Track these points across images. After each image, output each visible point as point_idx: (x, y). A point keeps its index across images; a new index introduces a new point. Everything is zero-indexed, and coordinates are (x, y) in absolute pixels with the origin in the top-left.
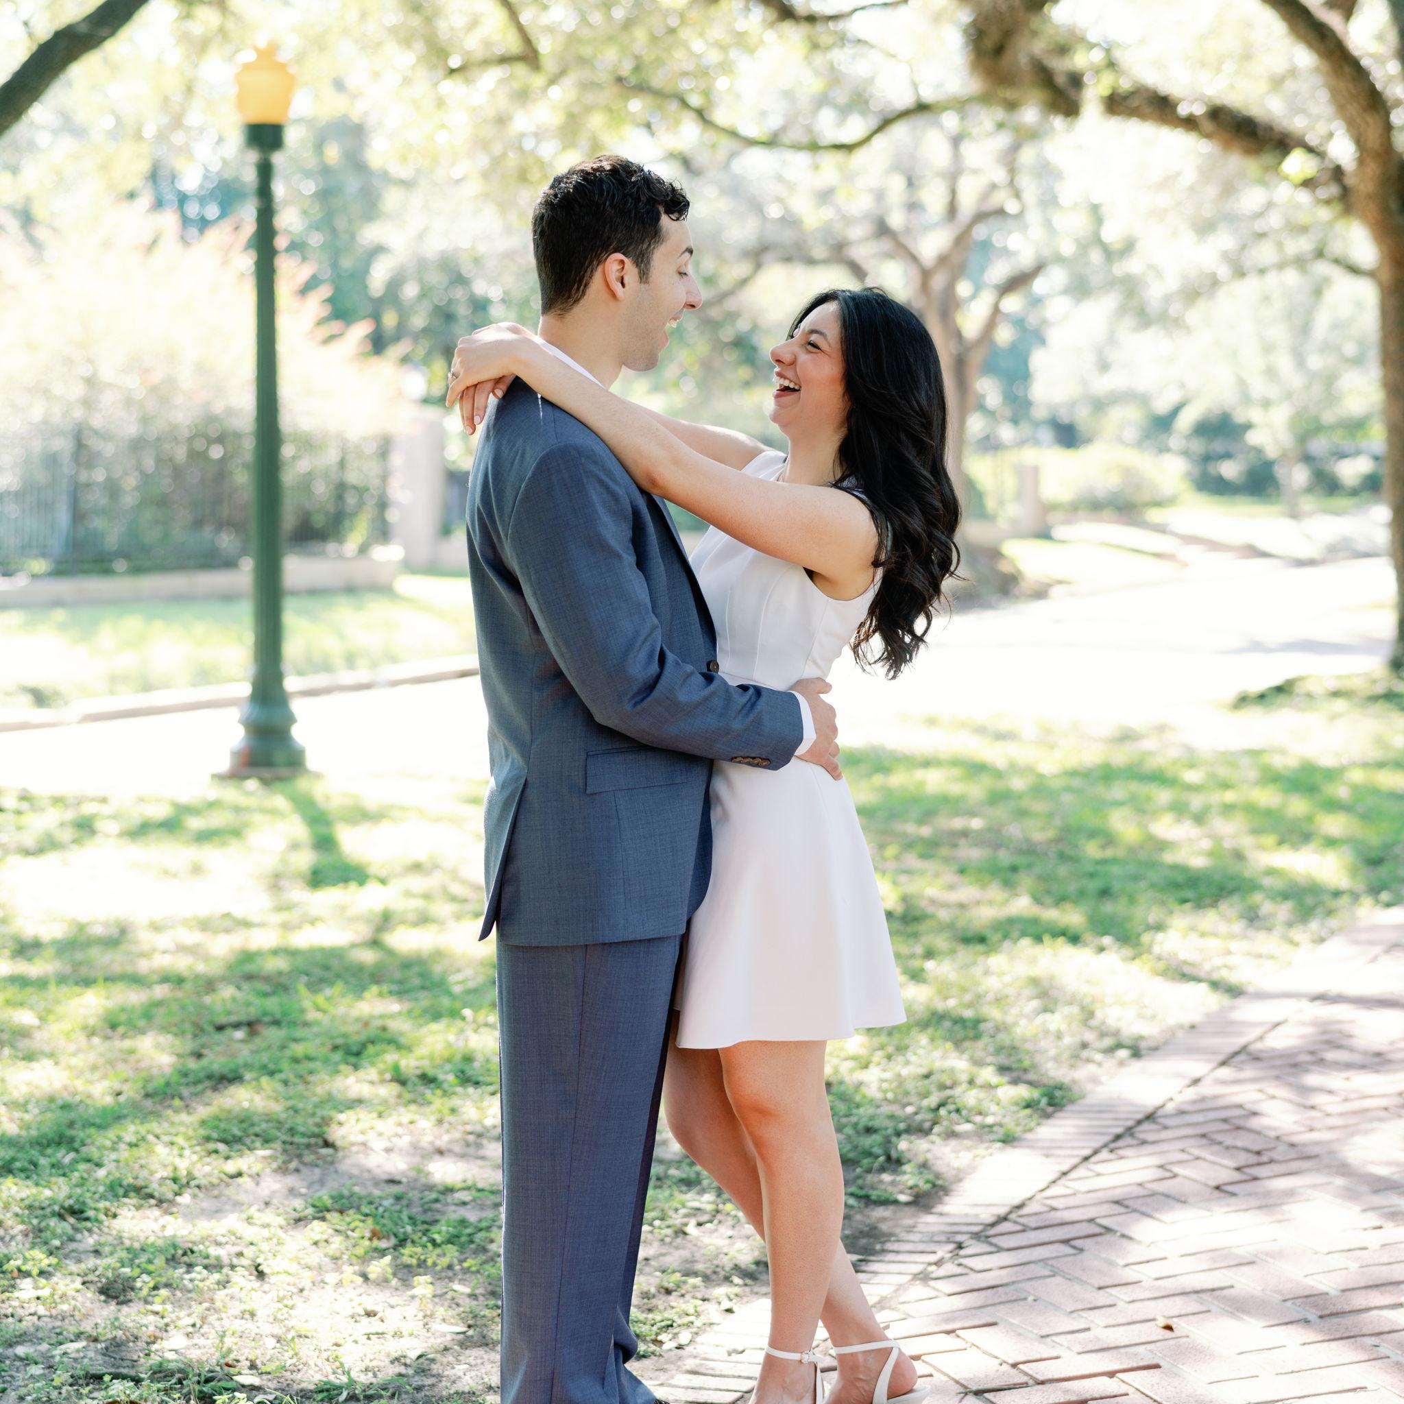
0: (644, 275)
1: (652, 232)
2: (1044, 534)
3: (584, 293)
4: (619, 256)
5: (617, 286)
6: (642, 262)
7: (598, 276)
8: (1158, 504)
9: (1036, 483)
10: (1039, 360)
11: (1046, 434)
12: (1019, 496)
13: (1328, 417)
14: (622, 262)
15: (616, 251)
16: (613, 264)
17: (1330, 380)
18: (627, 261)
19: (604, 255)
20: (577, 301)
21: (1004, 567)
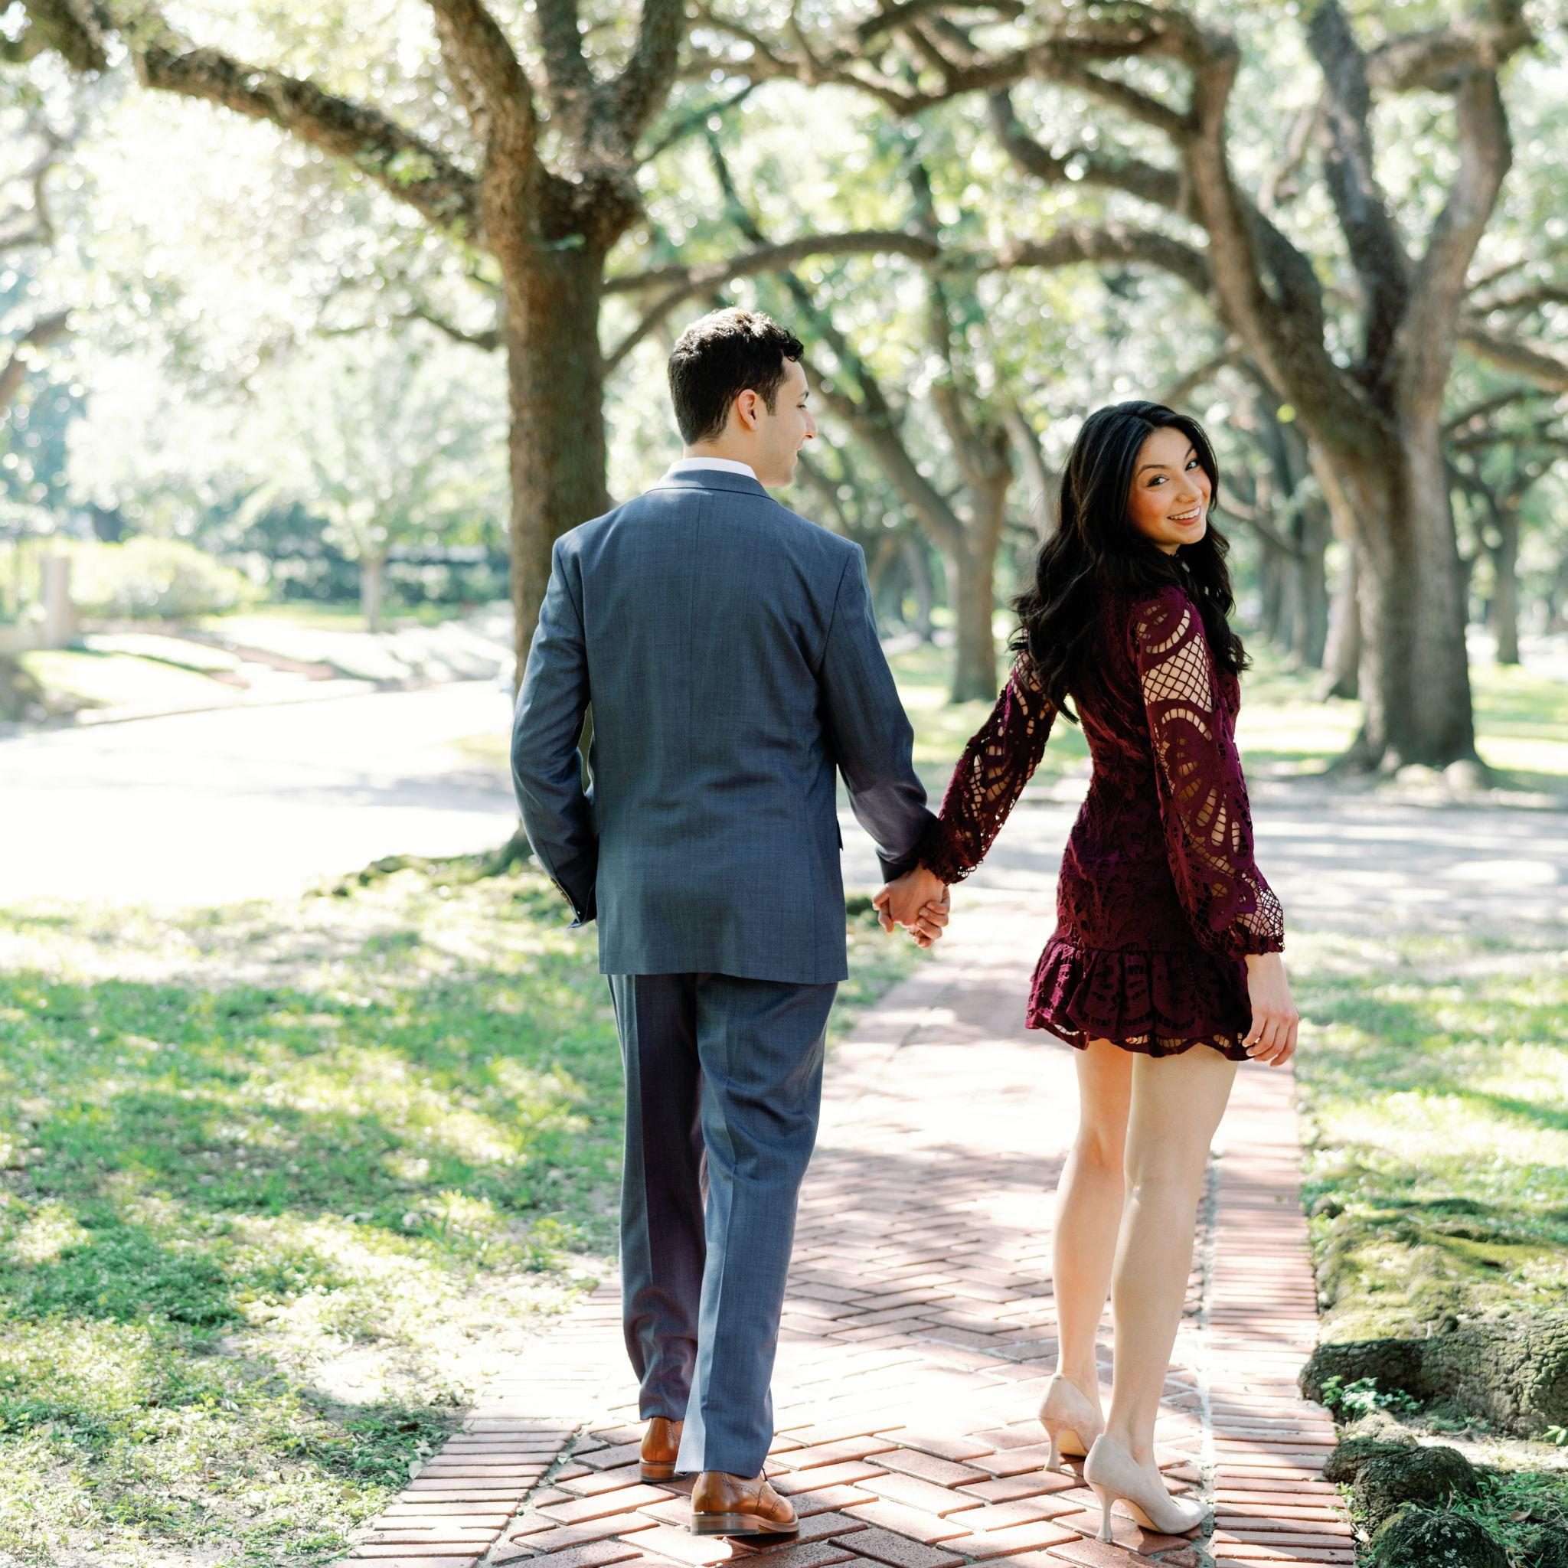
0: (771, 408)
1: (778, 372)
2: (75, 647)
3: (724, 424)
4: (750, 392)
5: (749, 418)
6: (769, 396)
7: (733, 409)
8: (217, 611)
9: (66, 580)
10: (77, 434)
11: (85, 522)
12: (42, 596)
13: (417, 516)
14: (752, 398)
15: (747, 387)
16: (745, 399)
17: (420, 473)
18: (757, 397)
19: (737, 391)
20: (720, 430)
21: (22, 683)
